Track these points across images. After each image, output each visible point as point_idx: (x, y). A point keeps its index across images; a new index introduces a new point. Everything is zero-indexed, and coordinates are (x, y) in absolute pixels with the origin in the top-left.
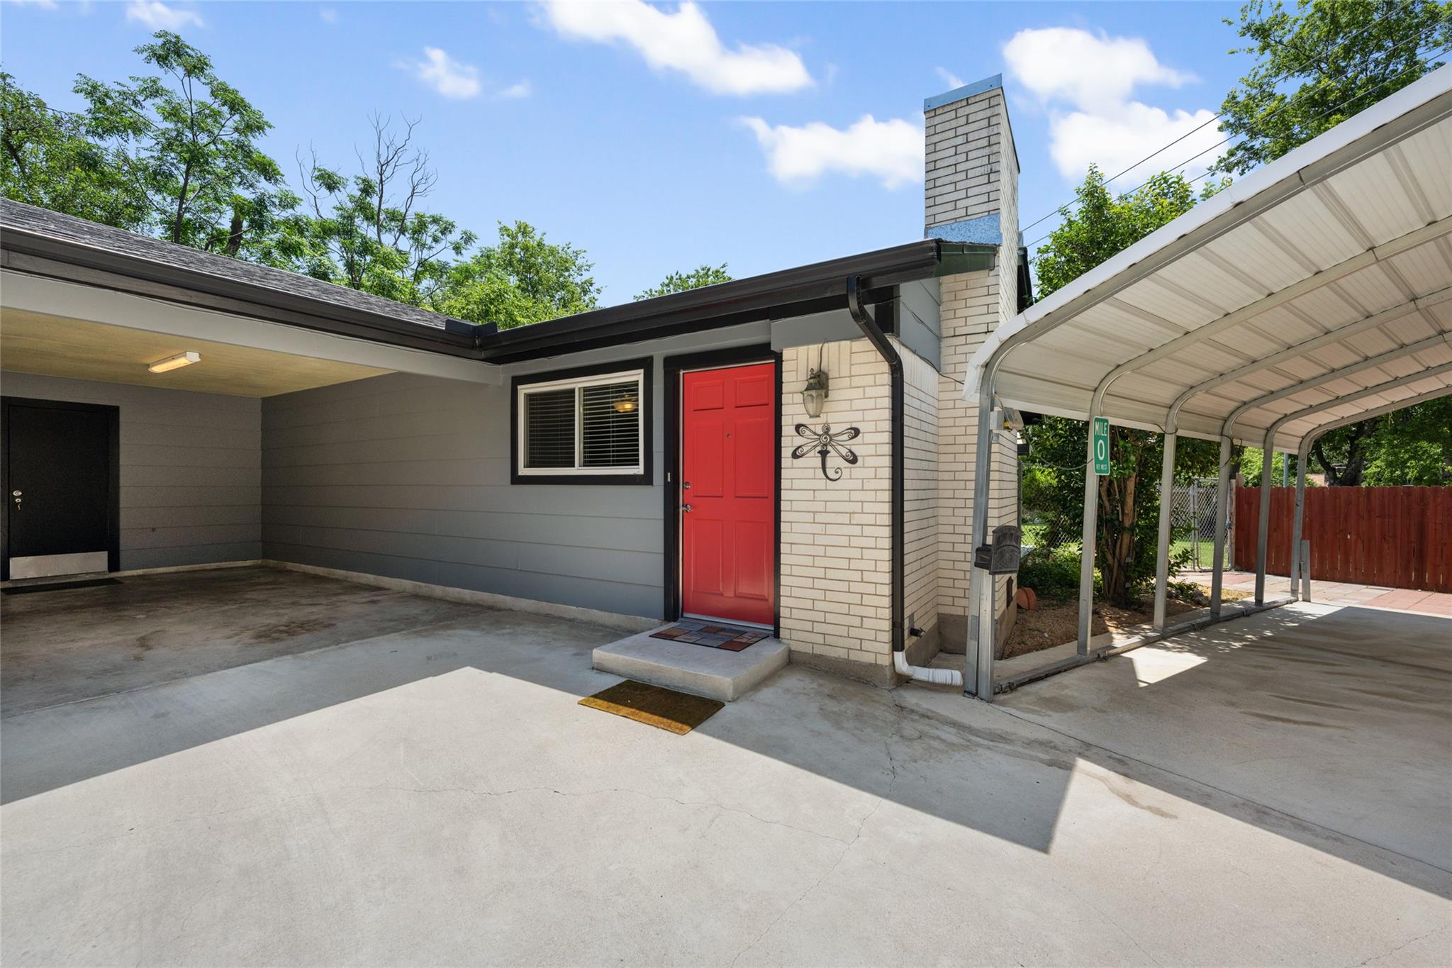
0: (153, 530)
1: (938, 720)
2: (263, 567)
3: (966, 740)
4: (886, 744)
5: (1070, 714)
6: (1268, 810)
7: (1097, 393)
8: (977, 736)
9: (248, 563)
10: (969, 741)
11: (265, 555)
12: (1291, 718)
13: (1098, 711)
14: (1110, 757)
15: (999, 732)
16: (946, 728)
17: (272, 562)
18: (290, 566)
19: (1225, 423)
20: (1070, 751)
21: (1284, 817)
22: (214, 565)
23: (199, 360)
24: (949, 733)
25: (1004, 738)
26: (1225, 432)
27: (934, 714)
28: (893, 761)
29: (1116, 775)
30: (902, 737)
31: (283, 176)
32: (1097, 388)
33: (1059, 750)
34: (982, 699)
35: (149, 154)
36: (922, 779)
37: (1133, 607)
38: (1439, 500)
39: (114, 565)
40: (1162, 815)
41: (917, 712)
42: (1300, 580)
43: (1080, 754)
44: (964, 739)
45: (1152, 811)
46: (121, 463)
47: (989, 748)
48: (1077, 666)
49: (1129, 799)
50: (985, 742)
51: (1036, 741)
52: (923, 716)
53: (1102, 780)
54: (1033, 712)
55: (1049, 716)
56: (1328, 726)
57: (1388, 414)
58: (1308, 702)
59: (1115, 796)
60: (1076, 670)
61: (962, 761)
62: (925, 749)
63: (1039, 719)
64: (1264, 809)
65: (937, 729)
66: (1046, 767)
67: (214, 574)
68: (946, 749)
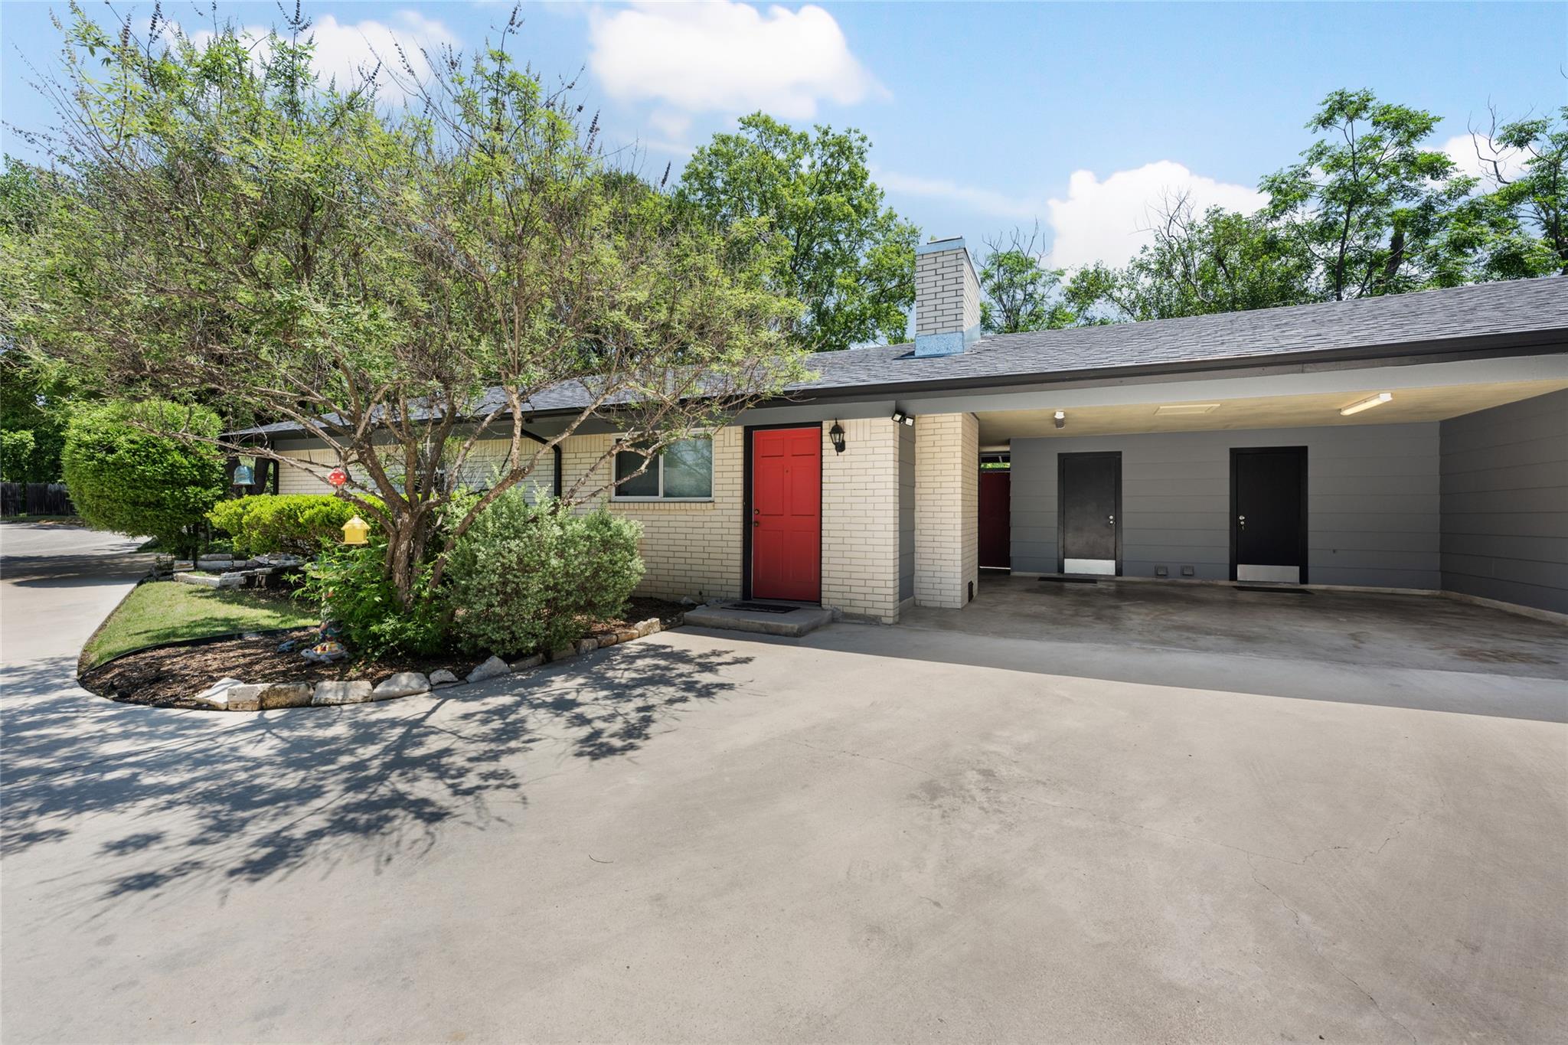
0: (1334, 551)
2: (1442, 598)
9: (1426, 592)
11: (1445, 587)
17: (1455, 595)
18: (1479, 600)
22: (1389, 590)
23: (1391, 399)
31: (1454, 164)
35: (1316, 214)
39: (1304, 578)
46: (1309, 493)
67: (1390, 597)
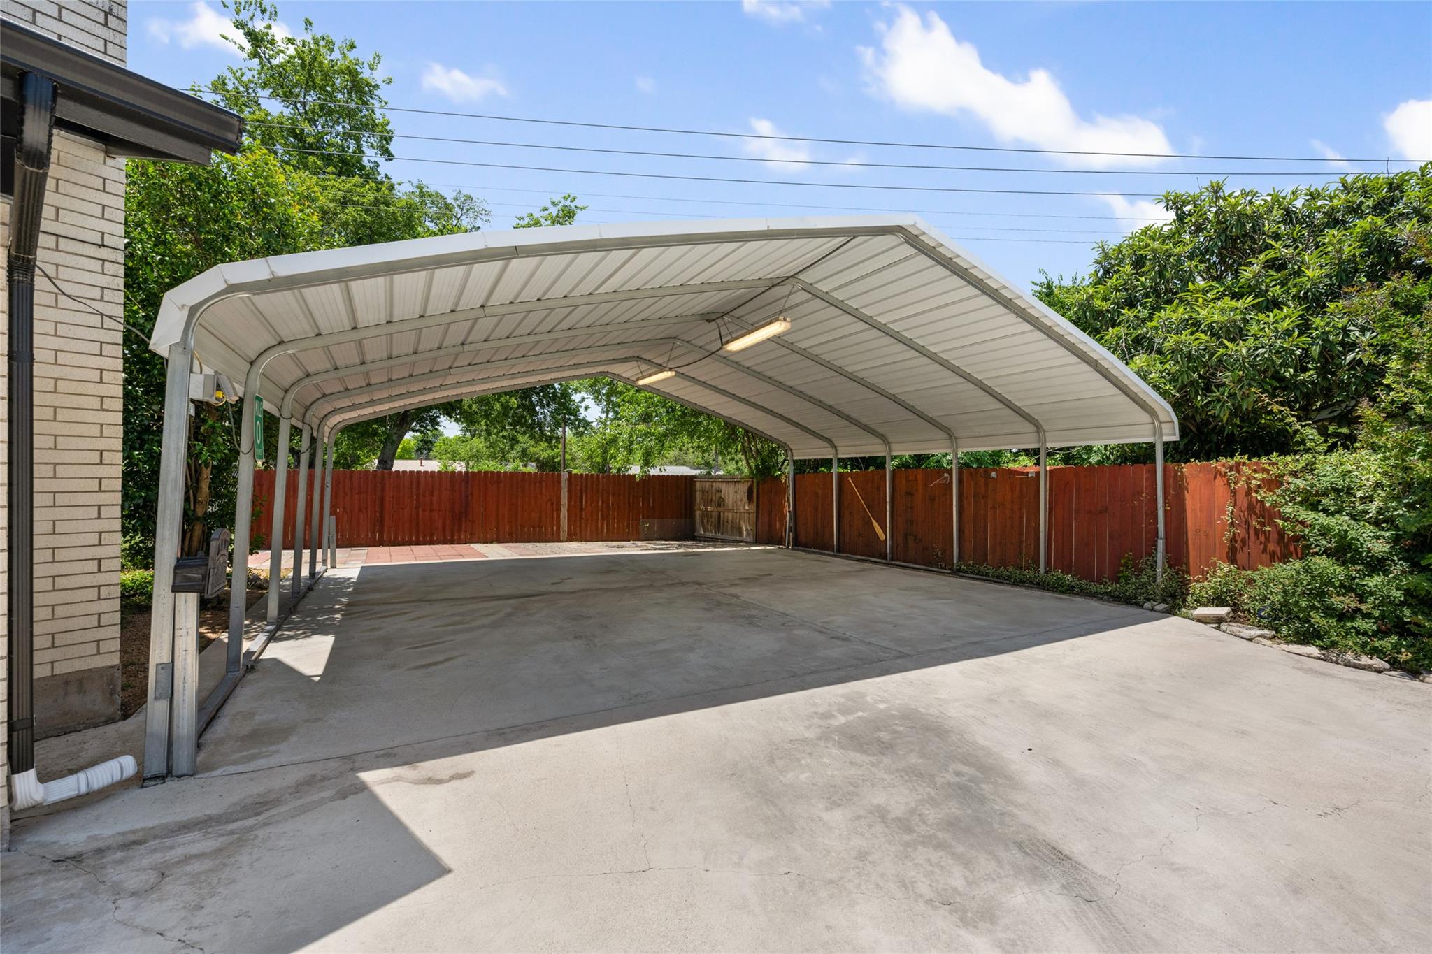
1: (155, 838)
3: (228, 835)
4: (123, 923)
5: (294, 739)
6: (503, 731)
7: (253, 367)
8: (234, 821)
10: (232, 833)
12: (435, 661)
13: (313, 722)
14: (377, 757)
15: (250, 800)
16: (181, 839)
19: (306, 412)
20: (341, 772)
21: (512, 729)
24: (194, 842)
25: (267, 803)
26: (306, 421)
27: (140, 834)
28: (168, 934)
29: (400, 768)
30: (133, 894)
32: (254, 361)
33: (331, 779)
34: (179, 777)
36: (242, 918)
37: (209, 606)
38: (392, 480)
40: (465, 777)
41: (109, 848)
42: (329, 550)
43: (352, 770)
44: (223, 835)
45: (456, 779)
47: (266, 824)
48: (235, 687)
49: (430, 781)
50: (252, 821)
51: (300, 784)
52: (125, 846)
53: (398, 780)
54: (254, 757)
55: (277, 751)
56: (456, 657)
57: (386, 416)
58: (432, 645)
59: (422, 786)
60: (237, 691)
61: (257, 860)
62: (191, 883)
63: (273, 761)
64: (500, 731)
65: (172, 848)
66: (342, 802)
68: (217, 862)
